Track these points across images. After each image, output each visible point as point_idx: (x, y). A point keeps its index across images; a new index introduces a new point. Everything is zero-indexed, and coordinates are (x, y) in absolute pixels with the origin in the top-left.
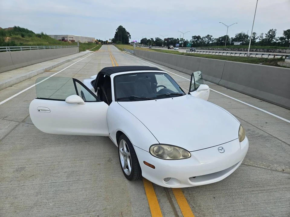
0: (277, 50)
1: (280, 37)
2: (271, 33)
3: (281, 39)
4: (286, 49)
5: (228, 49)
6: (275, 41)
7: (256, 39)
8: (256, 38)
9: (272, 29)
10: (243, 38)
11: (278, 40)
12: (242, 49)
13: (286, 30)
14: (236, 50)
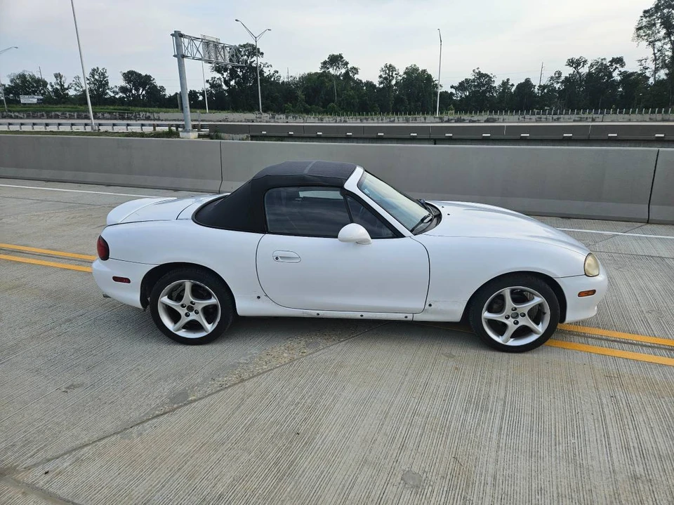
0: (142, 115)
1: (119, 85)
2: (97, 77)
3: (123, 89)
4: (158, 113)
5: (17, 114)
6: (112, 95)
7: (67, 89)
8: (66, 86)
9: (96, 68)
10: (33, 87)
11: (117, 93)
12: (58, 113)
13: (126, 72)
14: (43, 115)
